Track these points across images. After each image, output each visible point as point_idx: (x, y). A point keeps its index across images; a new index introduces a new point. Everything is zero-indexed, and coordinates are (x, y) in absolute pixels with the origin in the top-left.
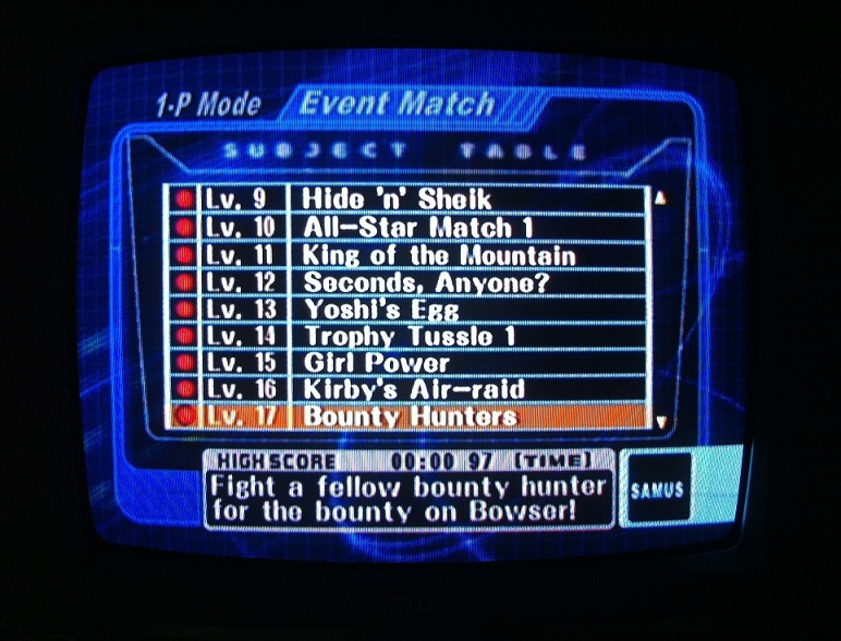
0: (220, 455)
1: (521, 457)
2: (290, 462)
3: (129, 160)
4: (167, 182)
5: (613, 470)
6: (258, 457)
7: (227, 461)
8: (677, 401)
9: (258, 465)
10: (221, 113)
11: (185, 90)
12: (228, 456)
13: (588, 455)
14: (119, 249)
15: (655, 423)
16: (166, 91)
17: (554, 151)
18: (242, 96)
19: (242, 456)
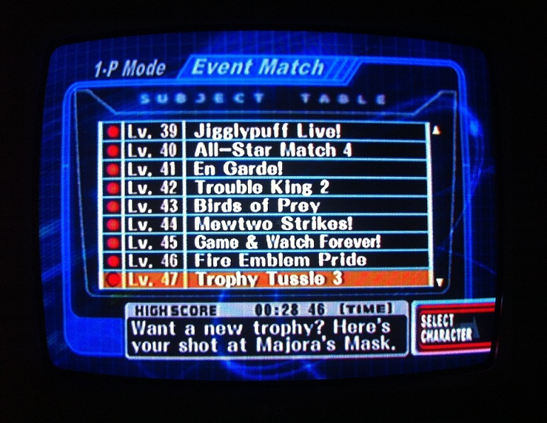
0: (137, 307)
1: (344, 306)
2: (185, 311)
3: (75, 106)
4: (101, 120)
5: (407, 315)
6: (163, 308)
7: (142, 310)
8: (450, 268)
9: (163, 314)
10: (138, 74)
11: (114, 59)
12: (142, 307)
13: (390, 305)
14: (68, 166)
15: (435, 283)
16: (101, 59)
17: (364, 98)
18: (153, 62)
19: (152, 308)
